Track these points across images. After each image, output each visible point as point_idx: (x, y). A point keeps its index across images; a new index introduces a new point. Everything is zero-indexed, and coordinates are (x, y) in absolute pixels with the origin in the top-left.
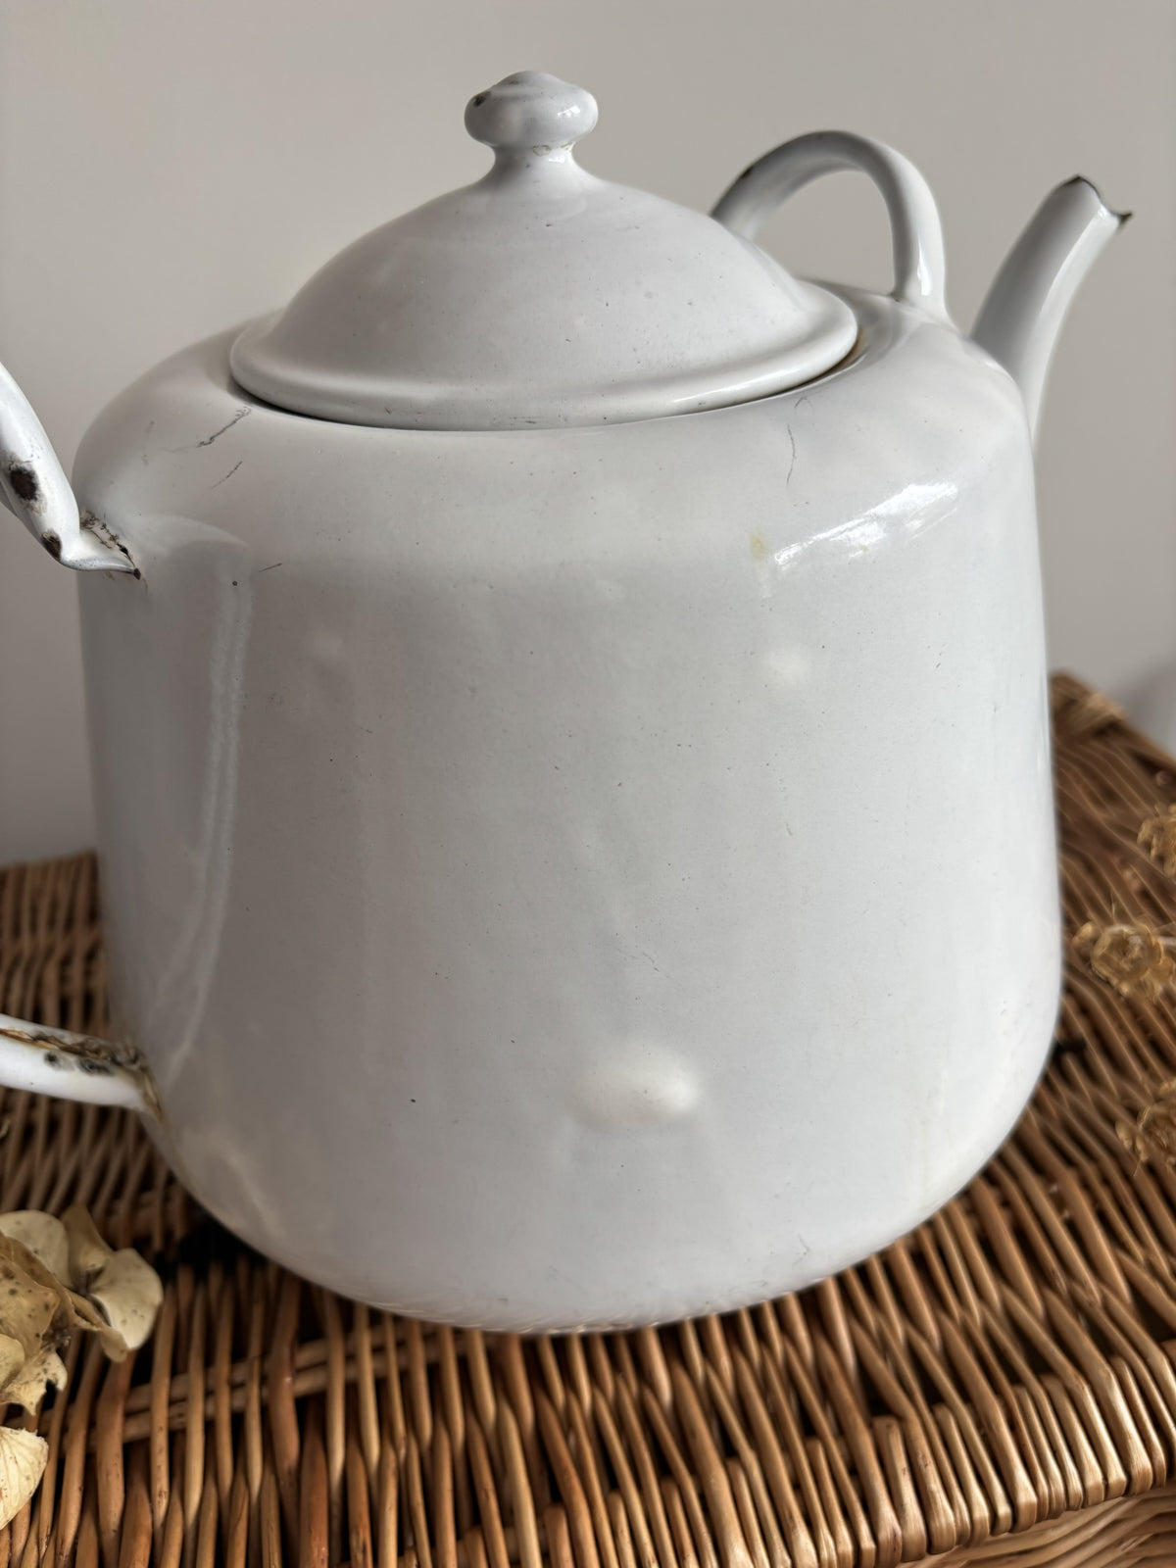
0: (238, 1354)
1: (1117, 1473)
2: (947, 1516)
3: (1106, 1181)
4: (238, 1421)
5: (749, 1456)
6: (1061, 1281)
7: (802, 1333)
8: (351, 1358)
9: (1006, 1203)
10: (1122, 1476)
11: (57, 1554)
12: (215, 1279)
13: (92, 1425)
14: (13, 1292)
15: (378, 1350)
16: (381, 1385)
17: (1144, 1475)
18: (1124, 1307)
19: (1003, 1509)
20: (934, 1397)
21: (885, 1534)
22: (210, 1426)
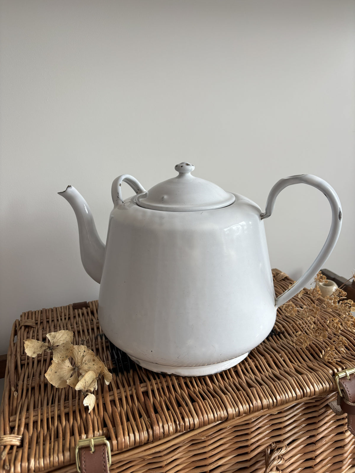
0: (129, 385)
1: (294, 395)
2: (265, 402)
3: (289, 353)
4: (132, 396)
5: (229, 394)
6: (282, 368)
7: (236, 378)
8: (151, 385)
9: (271, 357)
10: (295, 395)
11: (100, 418)
12: (120, 375)
13: (103, 397)
14: (94, 365)
15: (157, 384)
16: (158, 389)
17: (299, 395)
18: (294, 371)
19: (275, 401)
20: (261, 384)
21: (254, 405)
22: (126, 397)
